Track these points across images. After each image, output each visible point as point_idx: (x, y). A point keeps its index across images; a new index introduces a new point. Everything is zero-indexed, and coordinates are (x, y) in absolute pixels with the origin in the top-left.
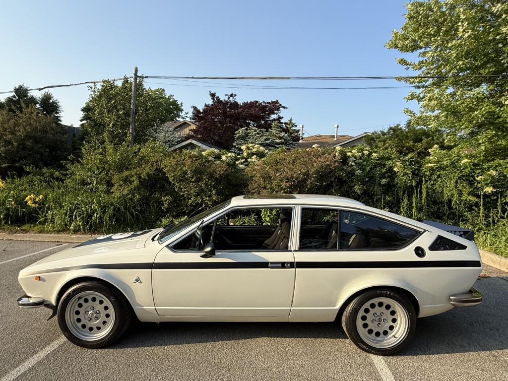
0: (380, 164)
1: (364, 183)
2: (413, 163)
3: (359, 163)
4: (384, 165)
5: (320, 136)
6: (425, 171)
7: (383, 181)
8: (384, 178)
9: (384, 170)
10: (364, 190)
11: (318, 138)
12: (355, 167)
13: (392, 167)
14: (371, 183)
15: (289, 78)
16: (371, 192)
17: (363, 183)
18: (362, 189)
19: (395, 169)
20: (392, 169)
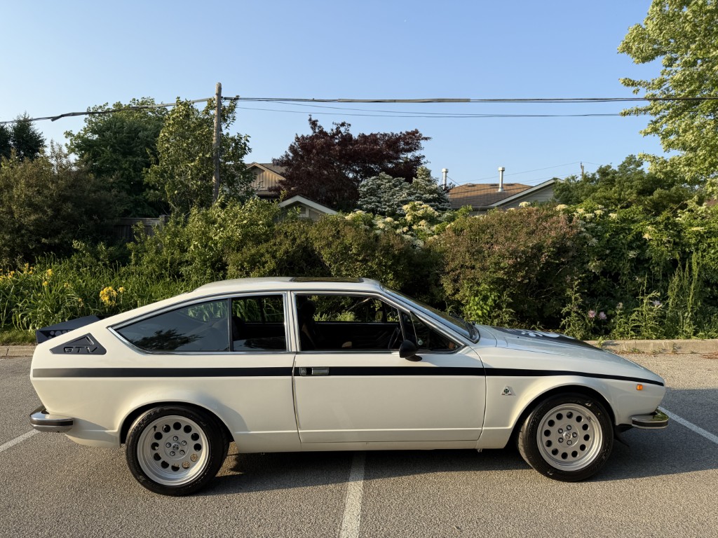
0: (623, 229)
1: (604, 257)
2: (670, 226)
3: (592, 228)
4: (630, 230)
5: (474, 186)
6: (689, 238)
7: (632, 254)
8: (631, 250)
9: (630, 237)
10: (604, 268)
11: (470, 188)
12: (588, 235)
13: (640, 233)
14: (613, 257)
15: (468, 101)
16: (614, 270)
17: (601, 258)
18: (600, 266)
19: (646, 236)
20: (641, 236)
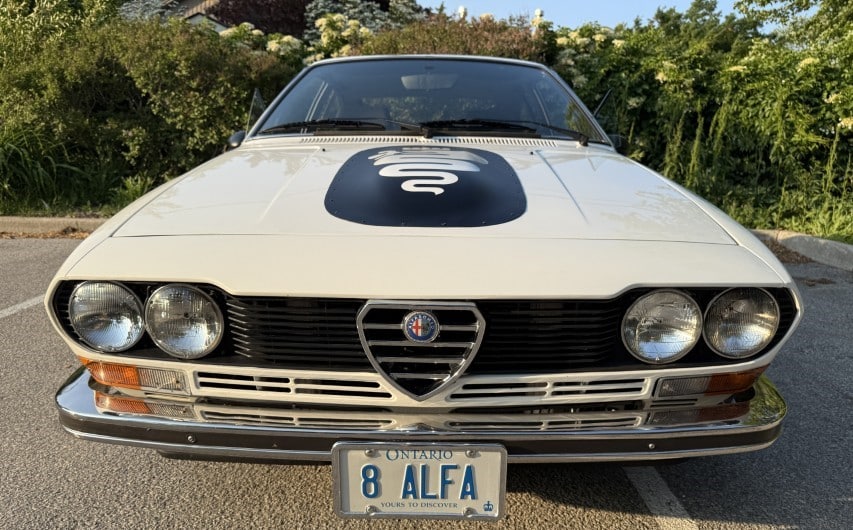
0: (628, 63)
3: (583, 61)
4: (638, 66)
6: (723, 83)
7: (633, 102)
8: (634, 97)
9: (635, 77)
12: (574, 71)
13: (653, 70)
19: (660, 77)
20: (654, 76)
